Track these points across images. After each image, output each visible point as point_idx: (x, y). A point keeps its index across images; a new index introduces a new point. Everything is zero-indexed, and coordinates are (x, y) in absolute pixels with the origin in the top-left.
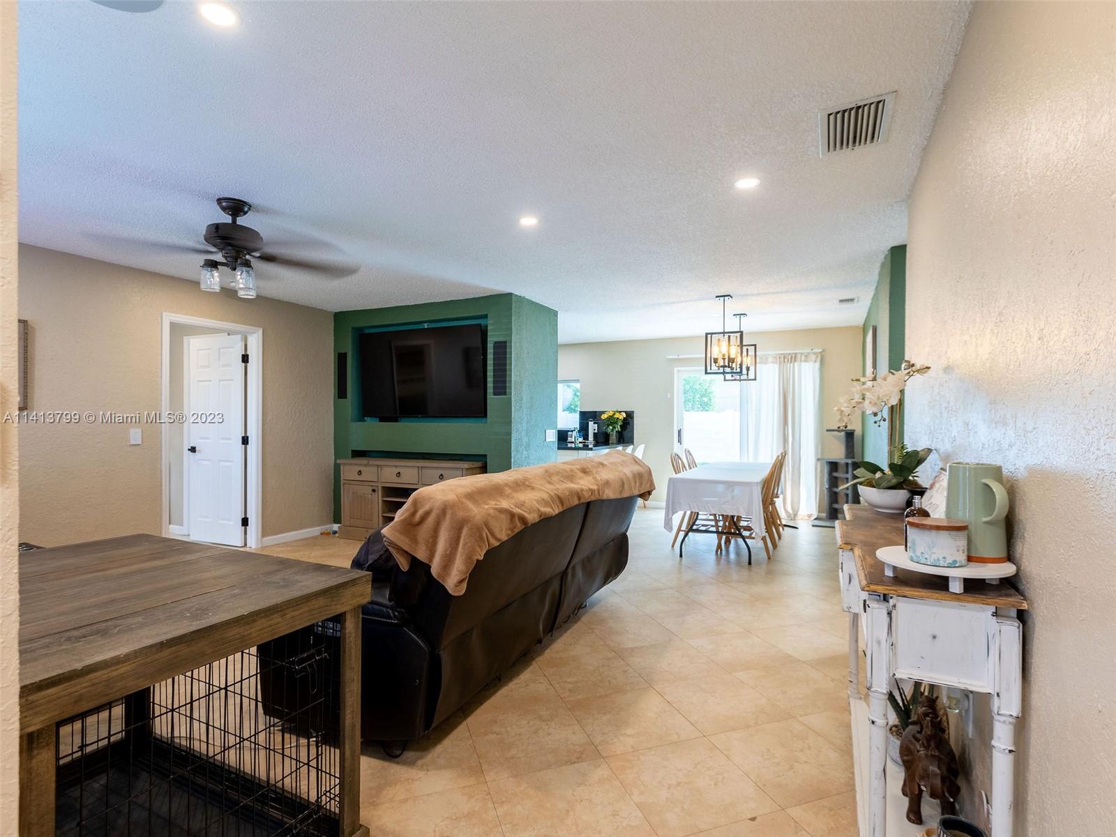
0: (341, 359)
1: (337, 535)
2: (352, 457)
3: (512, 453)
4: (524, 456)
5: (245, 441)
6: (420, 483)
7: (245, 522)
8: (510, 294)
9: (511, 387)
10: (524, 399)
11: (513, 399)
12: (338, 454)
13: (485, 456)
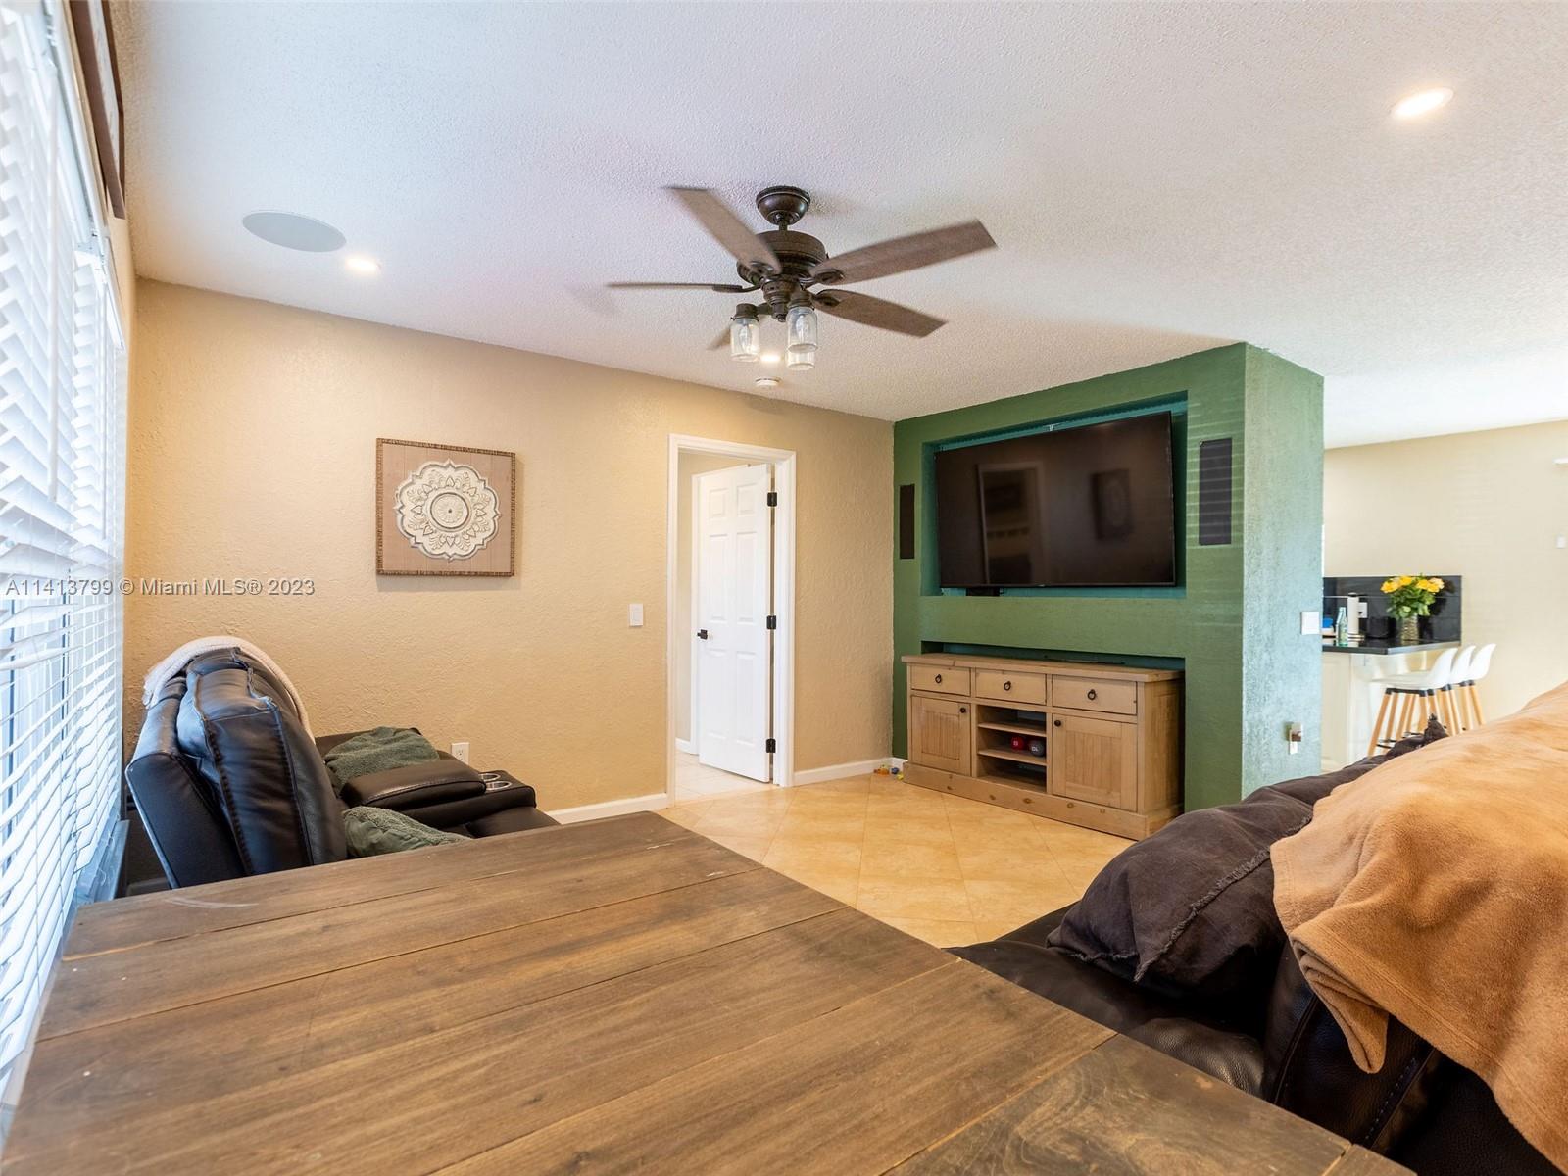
0: (906, 495)
1: (900, 776)
2: (923, 652)
3: (1244, 656)
4: (1263, 662)
5: (772, 623)
6: (1049, 703)
7: (771, 746)
8: (1241, 346)
9: (1241, 526)
10: (1265, 552)
11: (1245, 552)
12: (900, 647)
13: (1183, 659)
